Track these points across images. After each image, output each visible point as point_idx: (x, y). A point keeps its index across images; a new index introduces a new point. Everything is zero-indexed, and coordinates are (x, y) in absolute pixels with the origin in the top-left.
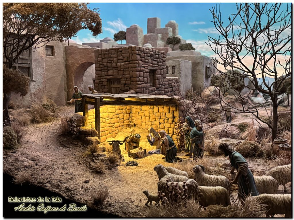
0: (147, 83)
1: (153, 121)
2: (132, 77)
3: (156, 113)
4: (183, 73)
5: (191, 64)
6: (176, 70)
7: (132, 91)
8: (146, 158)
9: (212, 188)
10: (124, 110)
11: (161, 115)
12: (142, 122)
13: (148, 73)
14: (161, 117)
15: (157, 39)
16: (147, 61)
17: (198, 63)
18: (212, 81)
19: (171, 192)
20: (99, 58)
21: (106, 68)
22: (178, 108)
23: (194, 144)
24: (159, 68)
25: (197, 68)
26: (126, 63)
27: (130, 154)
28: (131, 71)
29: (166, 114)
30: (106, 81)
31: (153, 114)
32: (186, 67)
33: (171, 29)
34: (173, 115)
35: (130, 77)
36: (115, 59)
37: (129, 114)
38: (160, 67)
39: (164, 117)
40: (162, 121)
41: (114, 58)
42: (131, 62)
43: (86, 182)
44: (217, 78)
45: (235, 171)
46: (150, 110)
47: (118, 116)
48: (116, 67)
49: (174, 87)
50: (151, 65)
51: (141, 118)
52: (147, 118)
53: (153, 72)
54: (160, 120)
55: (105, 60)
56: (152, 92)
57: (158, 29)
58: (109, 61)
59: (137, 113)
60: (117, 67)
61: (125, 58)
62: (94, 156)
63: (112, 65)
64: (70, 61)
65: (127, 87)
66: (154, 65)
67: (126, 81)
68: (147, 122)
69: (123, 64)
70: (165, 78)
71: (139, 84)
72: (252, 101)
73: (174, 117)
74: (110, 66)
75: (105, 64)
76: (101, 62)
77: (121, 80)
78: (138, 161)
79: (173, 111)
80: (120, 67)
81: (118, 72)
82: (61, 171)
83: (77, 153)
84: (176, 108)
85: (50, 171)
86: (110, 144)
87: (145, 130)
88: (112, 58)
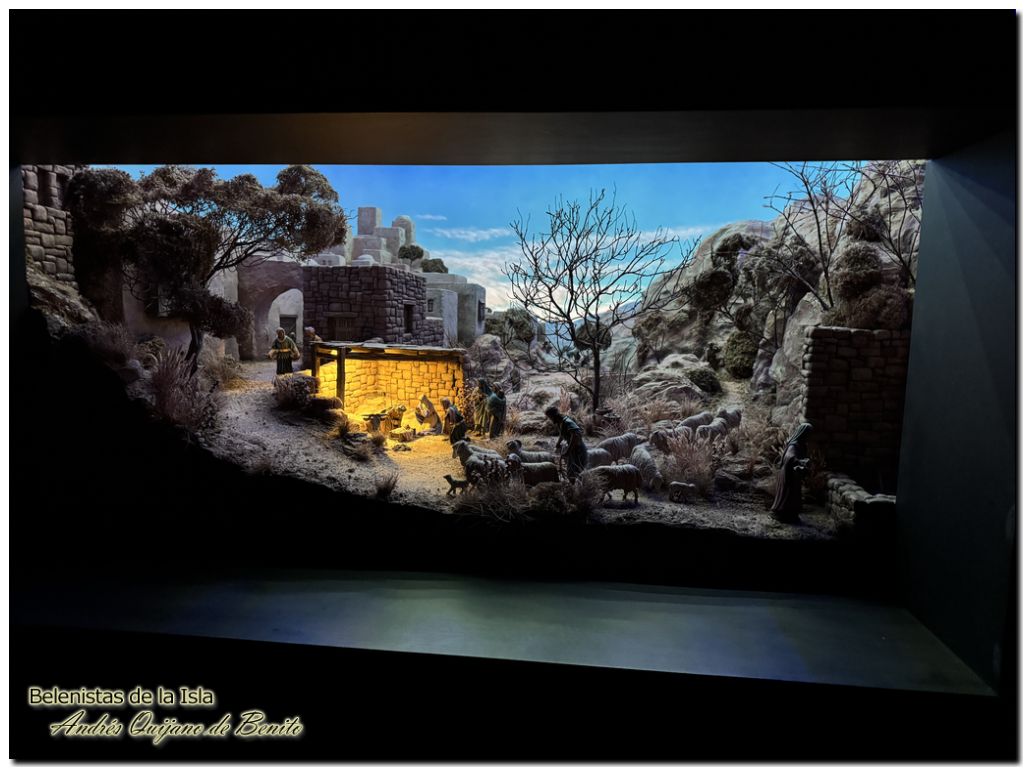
0: (401, 326)
1: (418, 386)
2: (377, 316)
3: (424, 373)
4: (445, 311)
5: (457, 297)
6: (435, 306)
7: (379, 339)
8: (418, 440)
9: (538, 464)
10: (368, 370)
11: (434, 376)
13: (402, 311)
14: (432, 379)
15: (379, 248)
16: (400, 290)
17: (468, 296)
18: (486, 326)
19: (491, 470)
20: (312, 282)
22: (462, 365)
23: (492, 418)
24: (417, 302)
25: (466, 305)
26: (367, 292)
27: (393, 436)
28: (375, 306)
31: (419, 375)
32: (450, 302)
33: (404, 231)
35: (374, 317)
36: (345, 286)
37: (375, 375)
39: (438, 381)
40: (433, 386)
42: (375, 291)
43: (351, 471)
44: (494, 321)
45: (564, 442)
46: (414, 369)
48: (345, 297)
49: (436, 335)
50: (406, 296)
51: (396, 383)
52: (408, 382)
53: (409, 309)
54: (431, 384)
55: (324, 287)
56: (407, 340)
57: (379, 229)
58: (332, 288)
59: (389, 374)
60: (349, 299)
61: (365, 284)
62: (349, 437)
63: (338, 294)
64: (247, 284)
65: (367, 332)
66: (410, 298)
67: (365, 322)
70: (423, 318)
71: (389, 328)
72: (543, 359)
73: (454, 380)
74: (335, 296)
75: (325, 293)
76: (316, 289)
77: (356, 320)
78: (408, 445)
80: (355, 299)
82: (305, 458)
83: (316, 434)
84: (459, 366)
85: (287, 459)
86: (365, 419)
88: (339, 282)
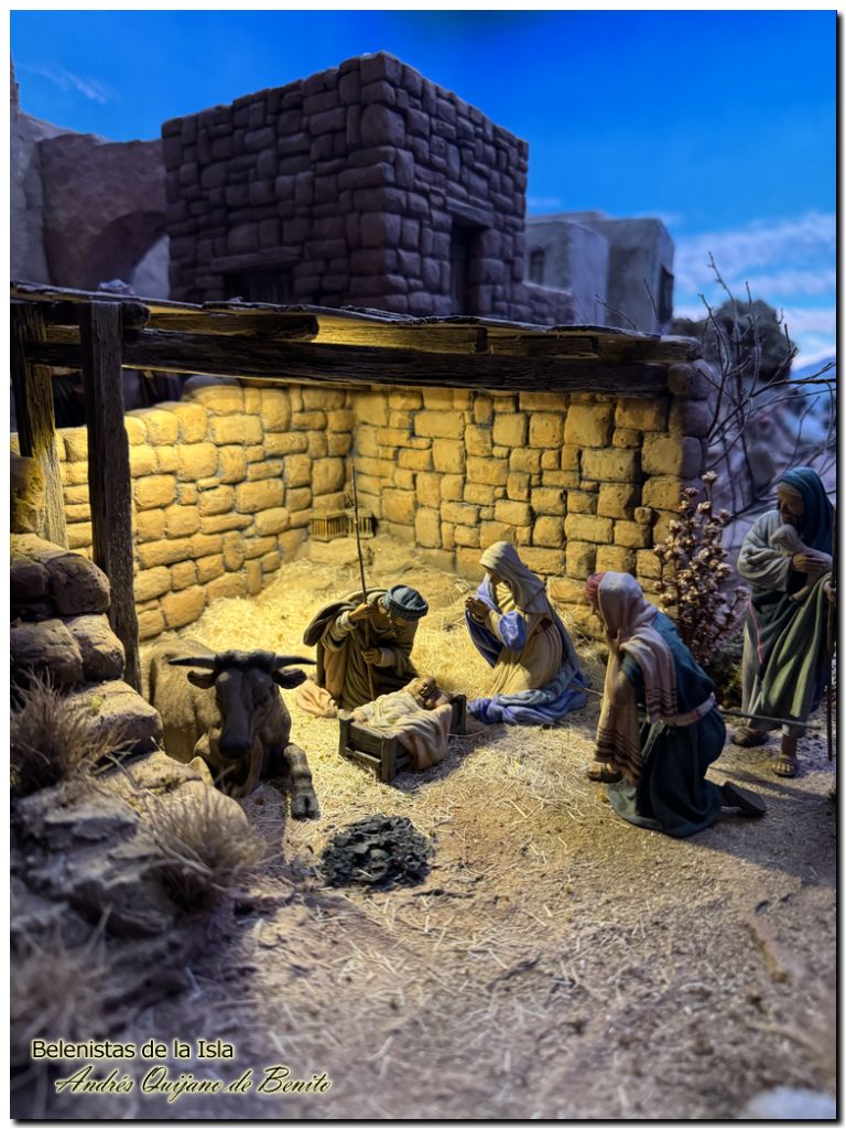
0: (439, 290)
1: (485, 498)
2: (360, 247)
3: (510, 450)
4: (577, 277)
5: (605, 252)
6: (548, 270)
10: (311, 435)
11: (549, 459)
12: (417, 505)
13: (445, 237)
14: (541, 474)
16: (438, 159)
17: (633, 252)
21: (217, 215)
22: (683, 411)
24: (497, 218)
26: (327, 165)
27: (354, 743)
28: (352, 210)
29: (580, 455)
30: (220, 284)
31: (491, 457)
32: (590, 258)
34: (638, 458)
35: (349, 249)
36: (267, 155)
37: (343, 457)
38: (500, 216)
39: (566, 479)
40: (546, 499)
41: (258, 151)
42: (352, 157)
46: (472, 434)
47: (275, 465)
48: (270, 199)
50: (461, 190)
51: (409, 485)
52: (449, 484)
53: (470, 240)
54: (535, 493)
55: (215, 173)
58: (233, 176)
59: (390, 453)
60: (276, 202)
61: (321, 138)
63: (247, 193)
64: (62, 214)
66: (472, 198)
68: (445, 506)
69: (308, 174)
71: (396, 290)
73: (639, 477)
74: (239, 202)
75: (214, 195)
76: (192, 190)
77: (298, 273)
79: (640, 437)
80: (293, 197)
81: (281, 231)
84: (664, 415)
87: (435, 552)
88: (248, 152)
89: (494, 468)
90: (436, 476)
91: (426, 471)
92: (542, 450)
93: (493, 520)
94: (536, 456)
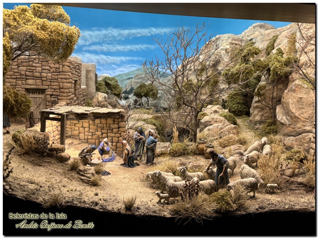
0: (73, 94)
1: (94, 131)
2: (62, 88)
3: (98, 124)
5: (85, 72)
7: (64, 103)
12: (79, 133)
13: (74, 85)
14: (103, 128)
16: (73, 72)
17: (90, 71)
18: (96, 87)
21: (24, 77)
25: (89, 76)
26: (55, 74)
28: (61, 82)
29: (110, 125)
30: (24, 90)
31: (94, 125)
34: (118, 125)
35: (60, 88)
36: (39, 69)
38: (79, 78)
39: (108, 128)
40: (104, 131)
41: (37, 67)
42: (61, 73)
43: (96, 195)
46: (91, 122)
48: (40, 76)
51: (78, 130)
52: (87, 129)
53: (76, 83)
54: (102, 130)
55: (23, 68)
58: (28, 70)
59: (74, 124)
60: (42, 77)
61: (53, 69)
62: (82, 171)
63: (33, 74)
65: (54, 98)
66: (76, 76)
67: (53, 92)
68: (86, 133)
69: (50, 74)
70: (81, 88)
74: (30, 75)
75: (23, 73)
77: (46, 90)
79: (118, 122)
80: (46, 77)
81: (42, 83)
87: (84, 140)
88: (33, 67)
89: (95, 127)
90: (83, 128)
91: (81, 127)
92: (103, 124)
93: (95, 134)
94: (102, 125)
